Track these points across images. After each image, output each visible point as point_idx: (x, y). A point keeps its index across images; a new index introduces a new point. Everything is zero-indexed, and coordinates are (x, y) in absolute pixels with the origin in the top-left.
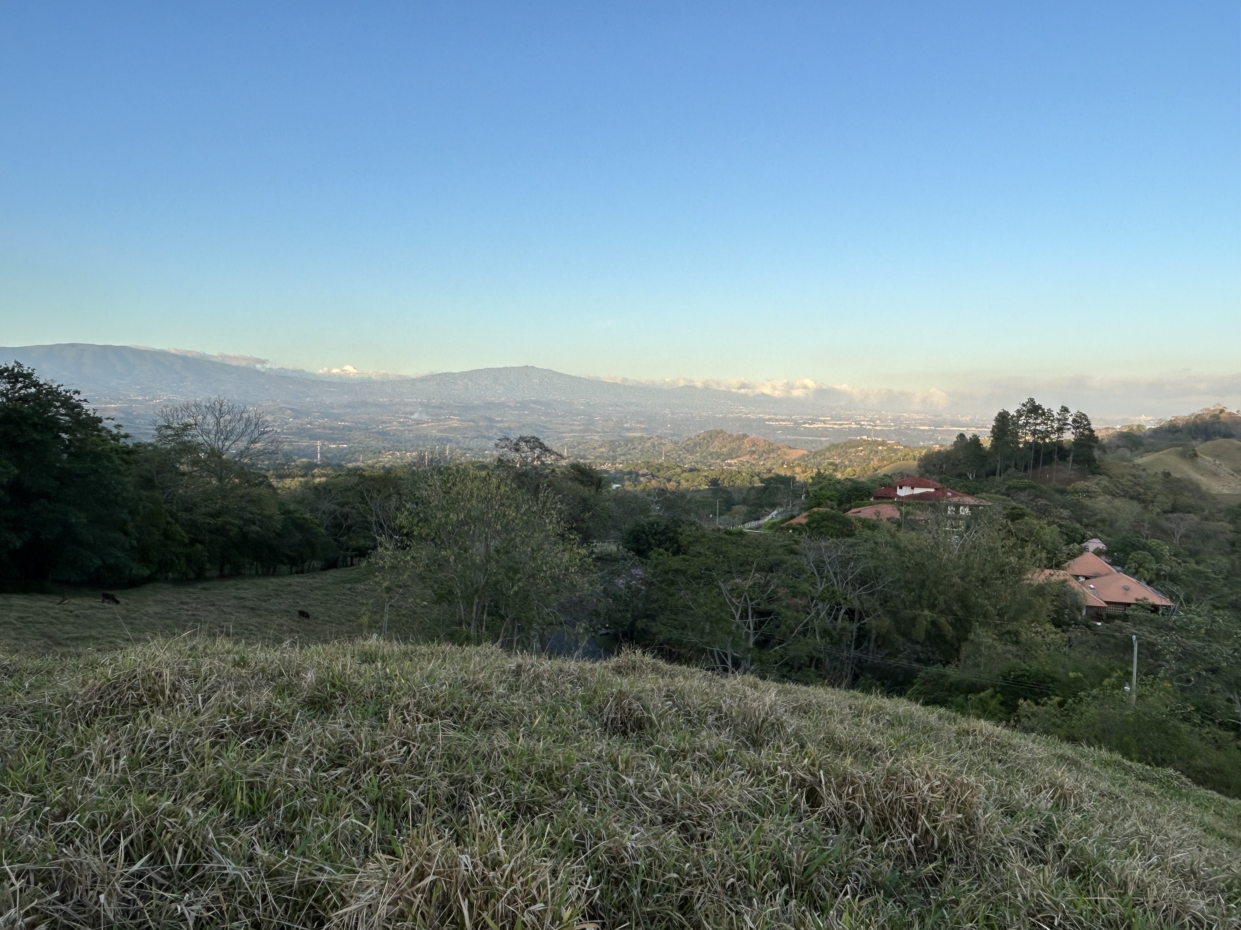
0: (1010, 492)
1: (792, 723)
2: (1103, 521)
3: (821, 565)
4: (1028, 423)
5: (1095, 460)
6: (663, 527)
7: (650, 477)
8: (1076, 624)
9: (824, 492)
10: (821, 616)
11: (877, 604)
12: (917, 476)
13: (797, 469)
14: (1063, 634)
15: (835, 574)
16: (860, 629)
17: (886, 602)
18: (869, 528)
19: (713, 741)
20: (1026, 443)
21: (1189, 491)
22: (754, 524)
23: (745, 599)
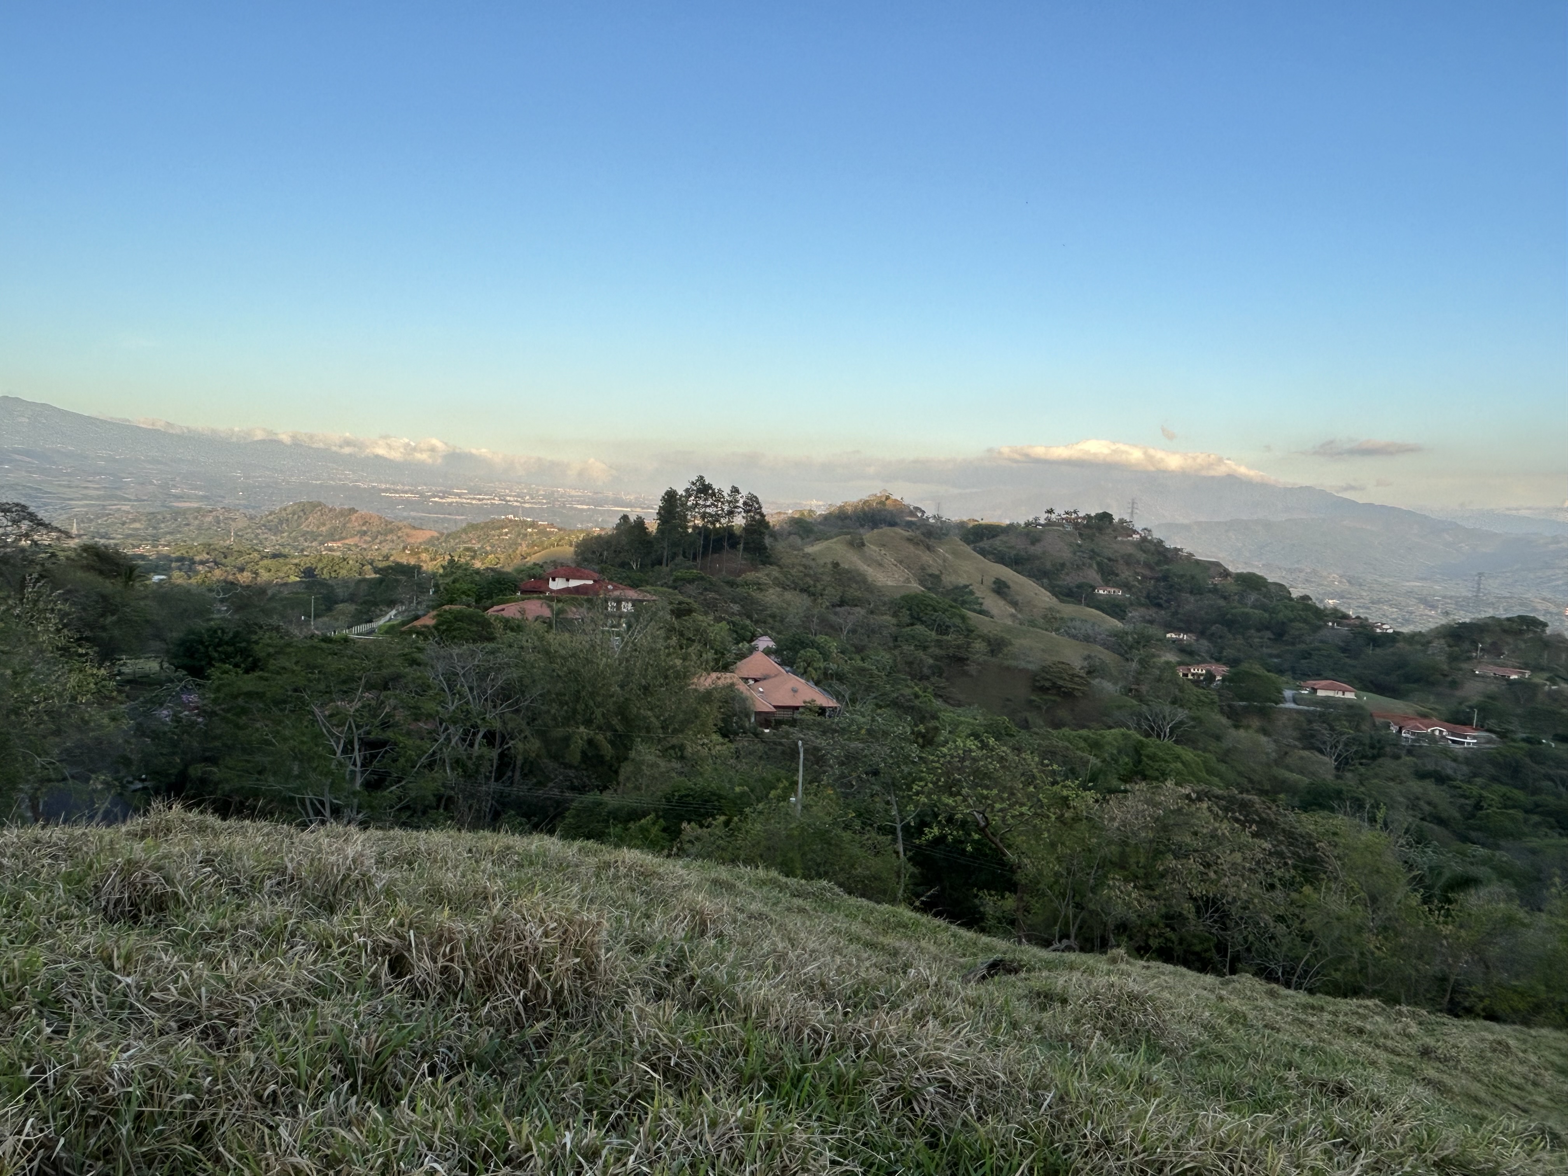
0: (677, 584)
1: (382, 878)
2: (773, 616)
3: (454, 678)
4: (697, 504)
5: (766, 548)
6: (231, 635)
7: (212, 564)
8: (744, 733)
9: (457, 585)
10: (453, 743)
11: (524, 723)
12: (573, 565)
13: (424, 556)
14: (730, 745)
15: (471, 689)
16: (502, 756)
17: (534, 720)
18: (512, 630)
19: (267, 914)
20: (695, 527)
21: (857, 582)
22: (364, 628)
23: (350, 727)
